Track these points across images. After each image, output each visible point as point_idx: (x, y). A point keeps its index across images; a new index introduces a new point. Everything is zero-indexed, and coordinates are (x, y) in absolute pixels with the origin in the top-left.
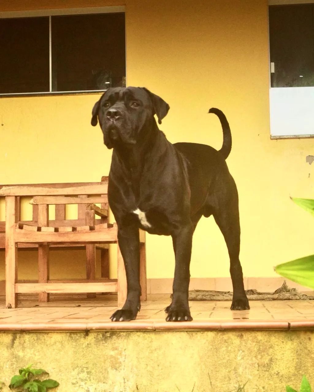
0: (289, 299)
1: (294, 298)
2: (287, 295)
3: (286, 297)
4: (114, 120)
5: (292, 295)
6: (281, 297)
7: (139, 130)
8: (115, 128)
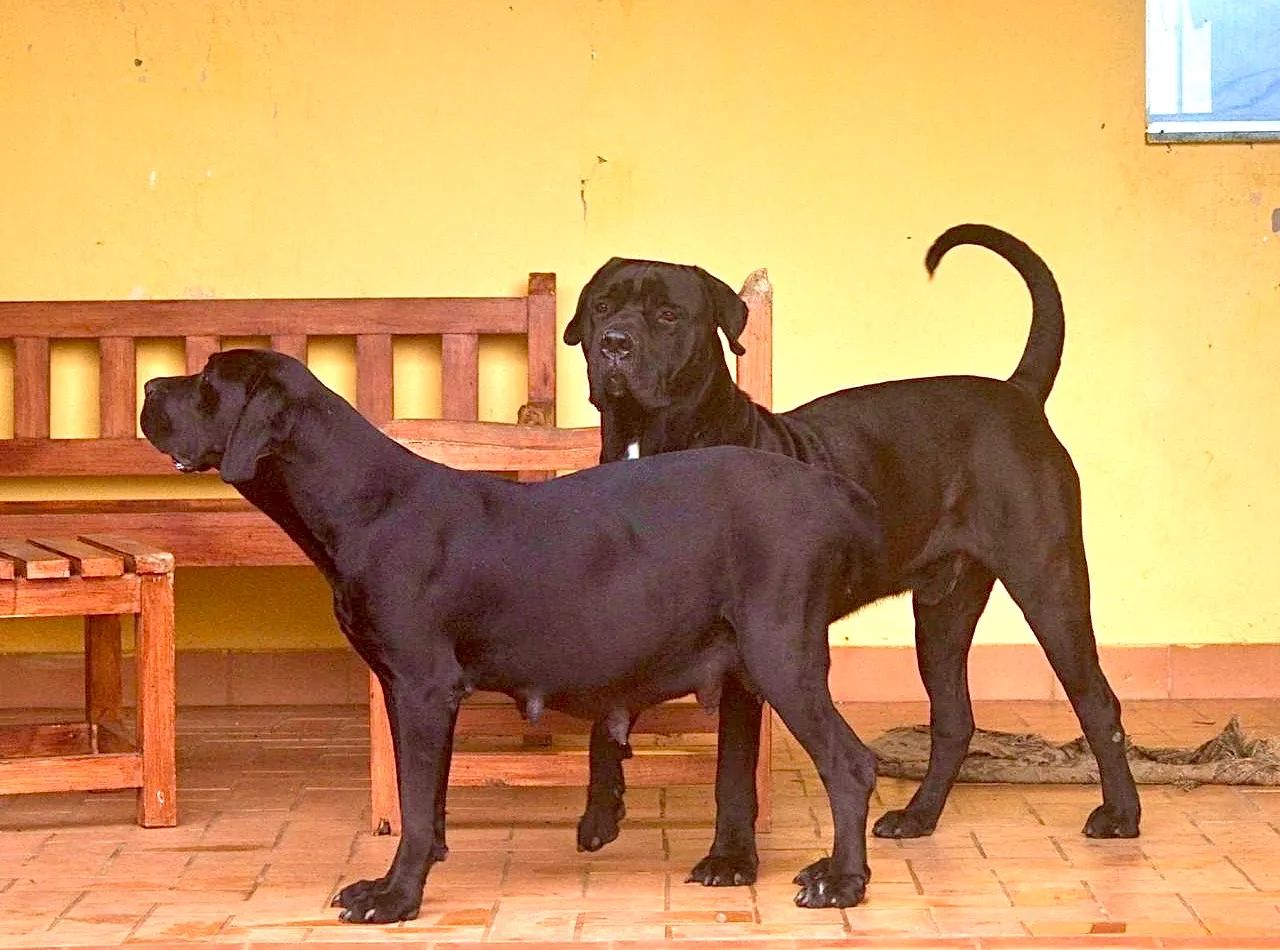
0: (1253, 784)
1: (1268, 779)
2: (1247, 769)
3: (1243, 777)
4: (618, 358)
5: (1262, 770)
6: (1227, 776)
7: (673, 377)
8: (621, 375)
